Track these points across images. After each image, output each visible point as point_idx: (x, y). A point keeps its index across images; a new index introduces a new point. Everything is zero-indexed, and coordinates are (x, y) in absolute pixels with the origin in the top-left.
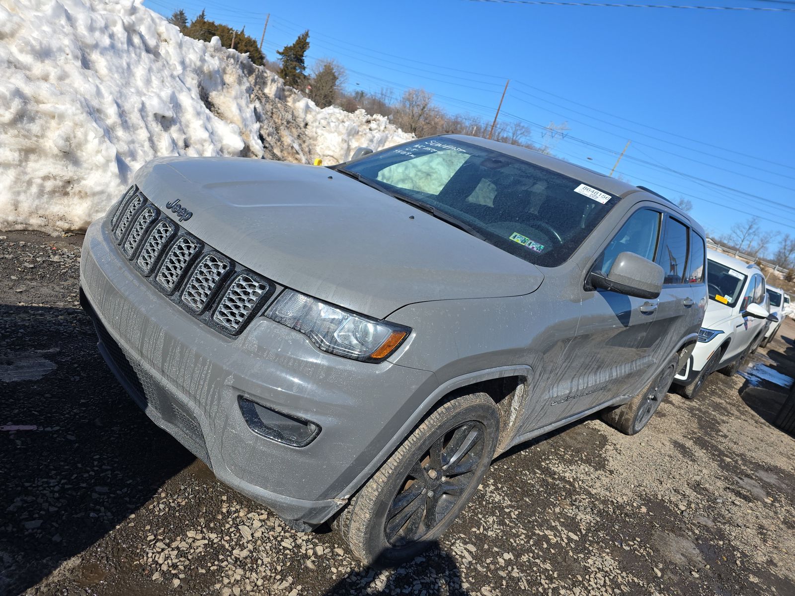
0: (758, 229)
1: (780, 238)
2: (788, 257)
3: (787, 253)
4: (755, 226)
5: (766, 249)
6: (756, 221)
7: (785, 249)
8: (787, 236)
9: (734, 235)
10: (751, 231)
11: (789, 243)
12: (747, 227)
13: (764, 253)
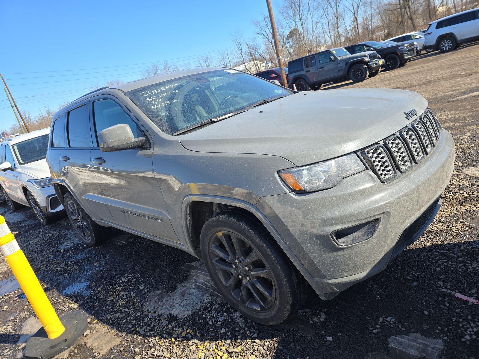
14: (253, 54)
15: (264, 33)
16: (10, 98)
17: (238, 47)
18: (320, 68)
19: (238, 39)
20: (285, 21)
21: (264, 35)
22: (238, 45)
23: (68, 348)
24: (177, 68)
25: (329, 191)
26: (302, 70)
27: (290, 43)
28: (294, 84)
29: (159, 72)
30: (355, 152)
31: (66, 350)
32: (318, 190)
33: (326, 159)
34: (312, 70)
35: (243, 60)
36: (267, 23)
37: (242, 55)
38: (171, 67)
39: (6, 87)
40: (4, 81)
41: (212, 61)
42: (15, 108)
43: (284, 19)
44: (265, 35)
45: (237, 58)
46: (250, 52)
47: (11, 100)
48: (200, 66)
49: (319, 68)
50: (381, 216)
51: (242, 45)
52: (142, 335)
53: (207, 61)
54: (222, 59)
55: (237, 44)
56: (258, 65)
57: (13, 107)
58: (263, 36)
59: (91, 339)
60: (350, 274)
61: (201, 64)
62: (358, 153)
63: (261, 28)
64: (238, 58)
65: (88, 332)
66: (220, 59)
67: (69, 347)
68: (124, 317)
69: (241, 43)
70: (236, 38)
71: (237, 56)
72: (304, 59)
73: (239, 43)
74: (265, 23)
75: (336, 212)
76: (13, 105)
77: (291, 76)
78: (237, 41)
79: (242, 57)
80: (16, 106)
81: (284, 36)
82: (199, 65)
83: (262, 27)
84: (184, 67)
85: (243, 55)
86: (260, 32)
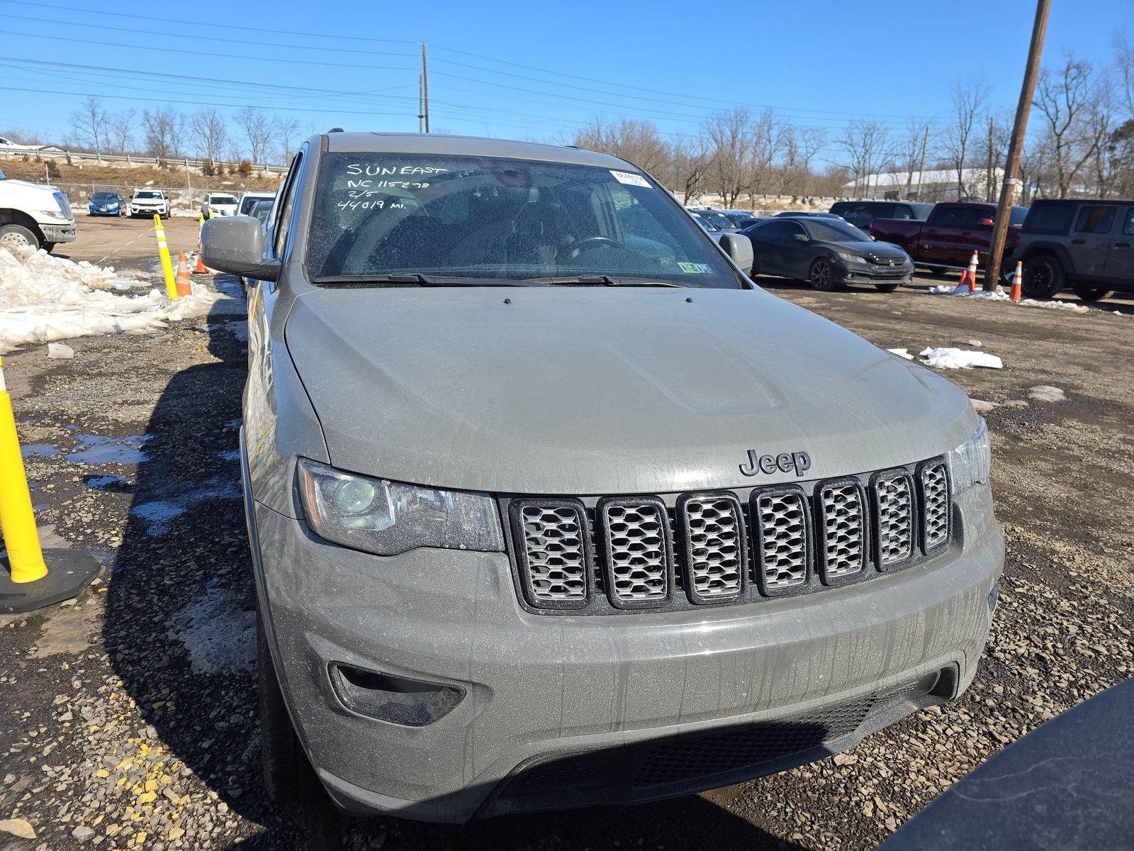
0: (104, 112)
1: (139, 118)
2: (163, 141)
3: (160, 137)
4: (99, 111)
5: (131, 139)
6: (95, 102)
7: (153, 132)
8: (146, 113)
9: (79, 132)
10: (98, 119)
11: (152, 122)
12: (91, 115)
13: (133, 146)
14: (996, 150)
15: (1049, 104)
16: (423, 97)
17: (963, 121)
18: (1117, 245)
19: (972, 101)
20: (1124, 89)
21: (1046, 110)
22: (963, 117)
23: (14, 612)
24: (790, 130)
25: (371, 560)
26: (1065, 233)
27: (1116, 152)
28: (1020, 263)
29: (745, 130)
30: (495, 495)
31: (10, 613)
32: (346, 543)
33: (398, 479)
34: (1093, 240)
35: (960, 157)
36: (1069, 80)
37: (963, 144)
38: (776, 127)
39: (425, 72)
40: (424, 59)
41: (882, 139)
42: (424, 119)
43: (1124, 82)
44: (1052, 111)
45: (947, 150)
46: (990, 147)
47: (423, 103)
48: (849, 142)
49: (1114, 243)
50: (469, 689)
51: (975, 120)
52: (115, 661)
53: (872, 135)
54: (912, 139)
55: (963, 113)
56: (995, 183)
57: (421, 117)
58: (1043, 113)
59: (58, 620)
60: (363, 784)
61: (854, 137)
62: (501, 500)
63: (1047, 89)
64: (950, 149)
65: (73, 602)
66: (906, 140)
67: (18, 610)
68: (138, 609)
69: (975, 112)
70: (966, 99)
71: (948, 143)
72: (1081, 206)
73: (968, 111)
74: (1062, 81)
75: (360, 618)
76: (424, 114)
77: (1027, 240)
78: (967, 105)
79: (961, 149)
80: (427, 116)
81: (1104, 127)
82: (845, 139)
83: (1050, 89)
84: (809, 133)
85: (966, 147)
86: (1039, 99)
